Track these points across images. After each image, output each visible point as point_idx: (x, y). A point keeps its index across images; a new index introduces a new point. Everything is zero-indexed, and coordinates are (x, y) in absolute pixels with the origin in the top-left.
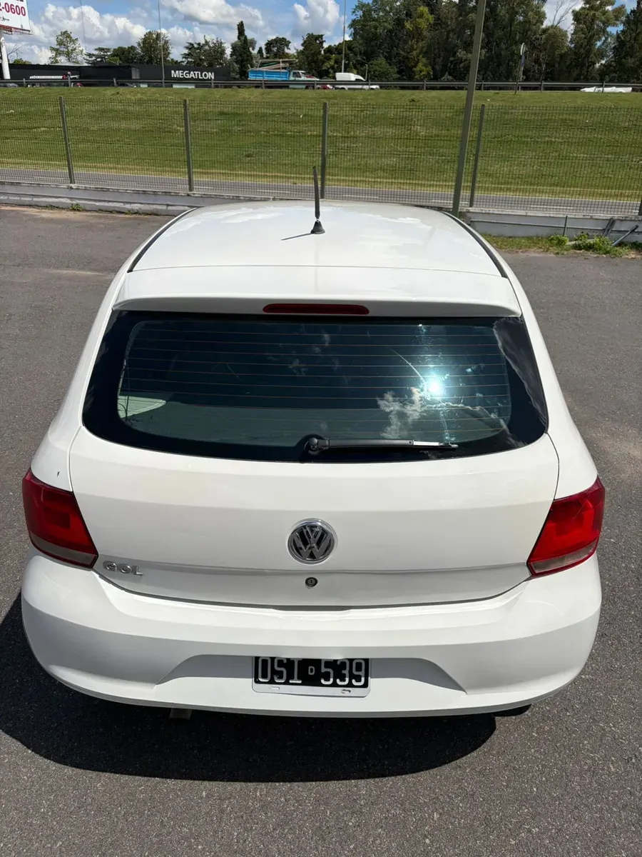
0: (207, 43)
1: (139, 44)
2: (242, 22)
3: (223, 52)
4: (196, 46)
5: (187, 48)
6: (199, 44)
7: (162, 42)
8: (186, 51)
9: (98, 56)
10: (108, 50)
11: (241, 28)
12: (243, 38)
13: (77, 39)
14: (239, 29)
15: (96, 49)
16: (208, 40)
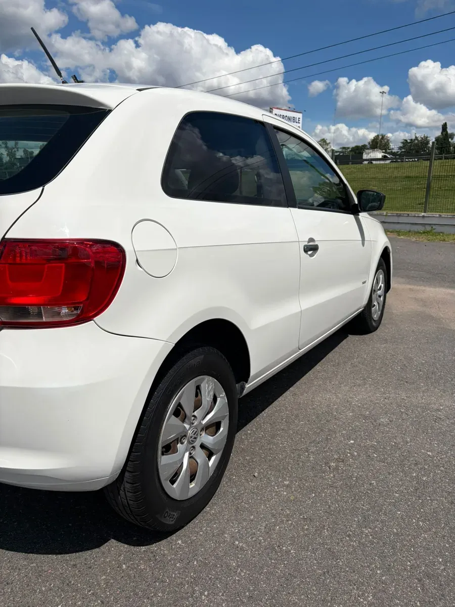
0: (416, 138)
1: (369, 143)
2: (446, 123)
3: (428, 142)
4: (409, 141)
5: (402, 143)
6: (411, 140)
7: (386, 141)
8: (401, 145)
9: (340, 152)
10: (348, 148)
11: (444, 127)
12: (444, 133)
13: (329, 143)
14: (443, 128)
15: (341, 148)
16: (417, 136)
